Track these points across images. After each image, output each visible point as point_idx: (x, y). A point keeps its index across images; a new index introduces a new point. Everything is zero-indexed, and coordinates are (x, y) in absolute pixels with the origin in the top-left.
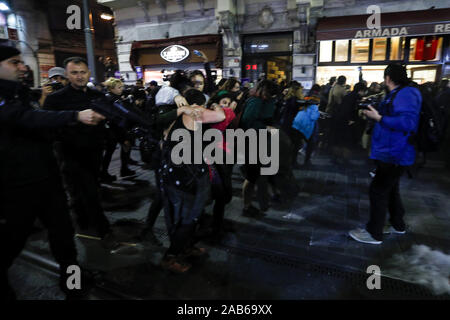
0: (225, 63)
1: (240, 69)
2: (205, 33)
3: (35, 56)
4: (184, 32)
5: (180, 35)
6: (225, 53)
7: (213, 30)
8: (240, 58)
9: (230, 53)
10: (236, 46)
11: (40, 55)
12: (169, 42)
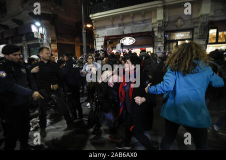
0: (155, 45)
1: (163, 48)
2: (144, 31)
3: (50, 46)
4: (132, 31)
5: (130, 32)
6: (156, 40)
7: (149, 29)
8: (163, 42)
9: (159, 40)
10: (162, 36)
11: (52, 45)
12: (124, 36)
